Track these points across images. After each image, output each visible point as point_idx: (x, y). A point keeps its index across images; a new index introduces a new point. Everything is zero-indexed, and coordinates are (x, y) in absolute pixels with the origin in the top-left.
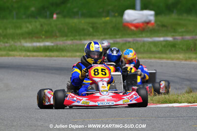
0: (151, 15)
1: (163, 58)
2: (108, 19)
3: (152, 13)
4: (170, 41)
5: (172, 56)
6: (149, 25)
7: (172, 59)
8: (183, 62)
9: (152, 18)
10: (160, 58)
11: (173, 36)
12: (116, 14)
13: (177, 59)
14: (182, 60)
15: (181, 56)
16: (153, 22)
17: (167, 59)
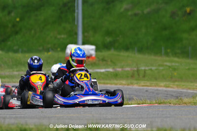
0: (92, 50)
1: (107, 84)
2: (50, 53)
3: (93, 47)
4: (111, 72)
5: (115, 82)
6: (90, 59)
7: (116, 84)
8: (126, 86)
9: (93, 53)
10: (104, 83)
11: (113, 68)
12: (59, 49)
13: (120, 84)
14: (125, 85)
15: (124, 82)
16: (94, 56)
17: (111, 84)
